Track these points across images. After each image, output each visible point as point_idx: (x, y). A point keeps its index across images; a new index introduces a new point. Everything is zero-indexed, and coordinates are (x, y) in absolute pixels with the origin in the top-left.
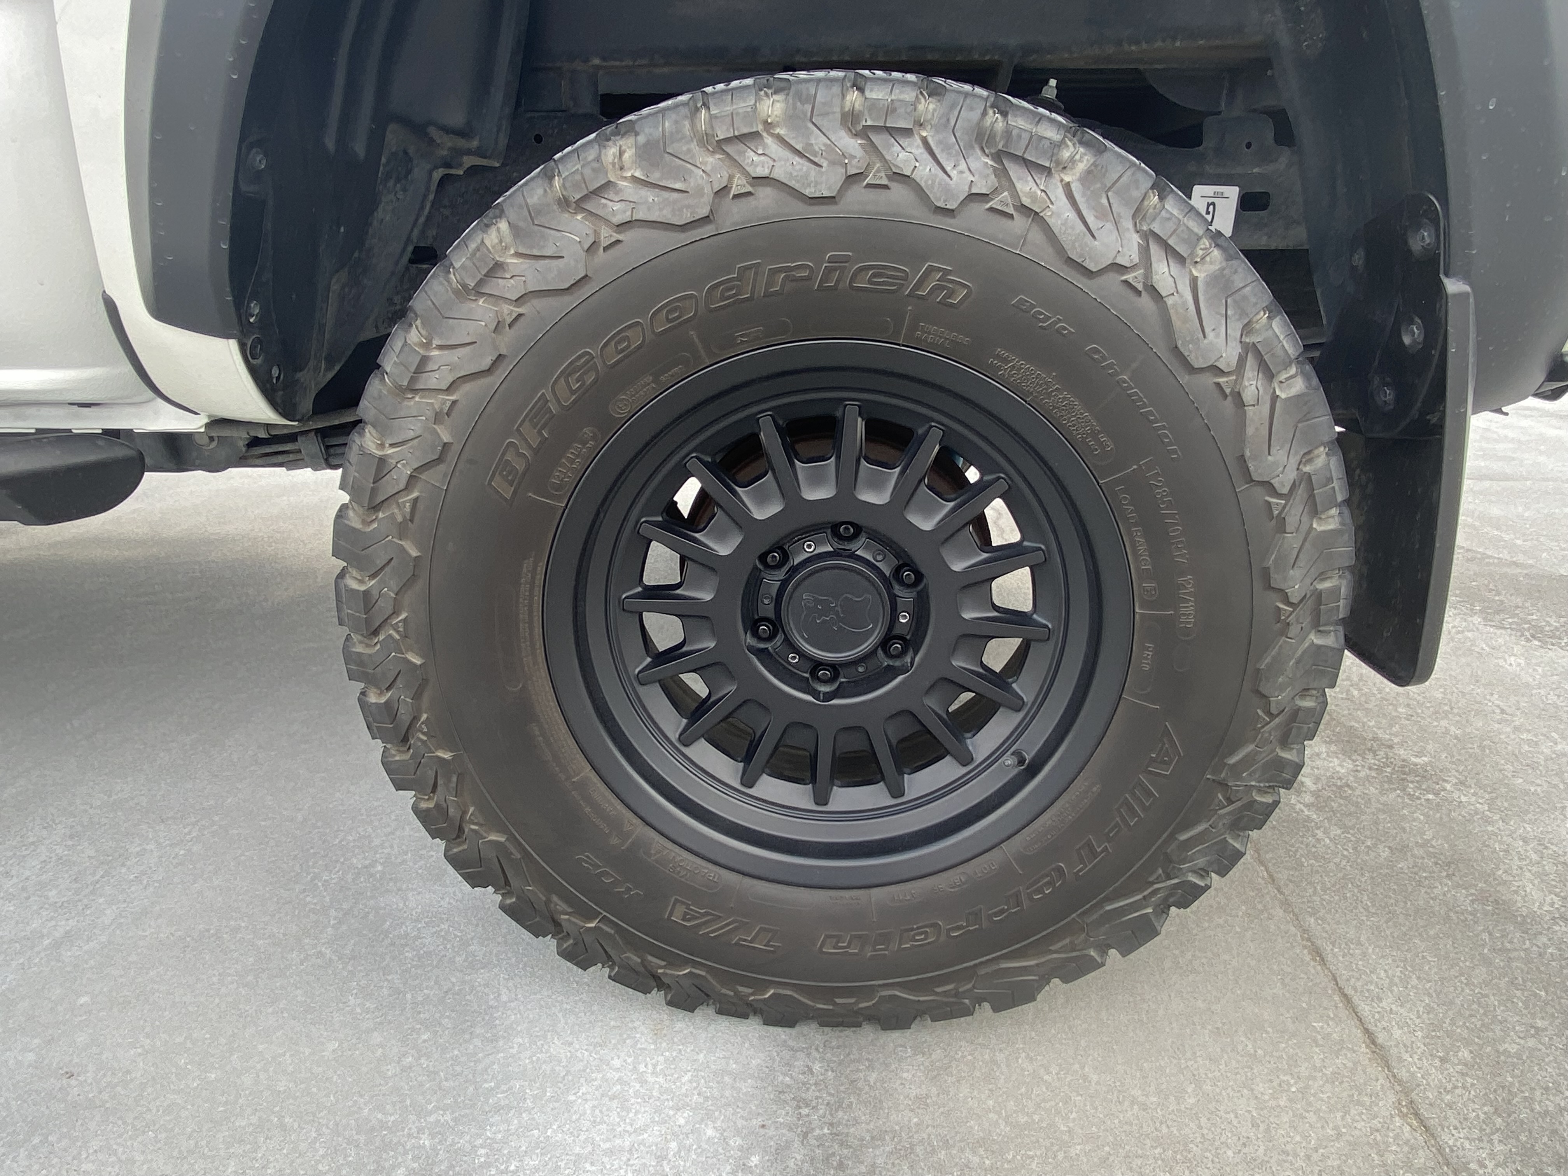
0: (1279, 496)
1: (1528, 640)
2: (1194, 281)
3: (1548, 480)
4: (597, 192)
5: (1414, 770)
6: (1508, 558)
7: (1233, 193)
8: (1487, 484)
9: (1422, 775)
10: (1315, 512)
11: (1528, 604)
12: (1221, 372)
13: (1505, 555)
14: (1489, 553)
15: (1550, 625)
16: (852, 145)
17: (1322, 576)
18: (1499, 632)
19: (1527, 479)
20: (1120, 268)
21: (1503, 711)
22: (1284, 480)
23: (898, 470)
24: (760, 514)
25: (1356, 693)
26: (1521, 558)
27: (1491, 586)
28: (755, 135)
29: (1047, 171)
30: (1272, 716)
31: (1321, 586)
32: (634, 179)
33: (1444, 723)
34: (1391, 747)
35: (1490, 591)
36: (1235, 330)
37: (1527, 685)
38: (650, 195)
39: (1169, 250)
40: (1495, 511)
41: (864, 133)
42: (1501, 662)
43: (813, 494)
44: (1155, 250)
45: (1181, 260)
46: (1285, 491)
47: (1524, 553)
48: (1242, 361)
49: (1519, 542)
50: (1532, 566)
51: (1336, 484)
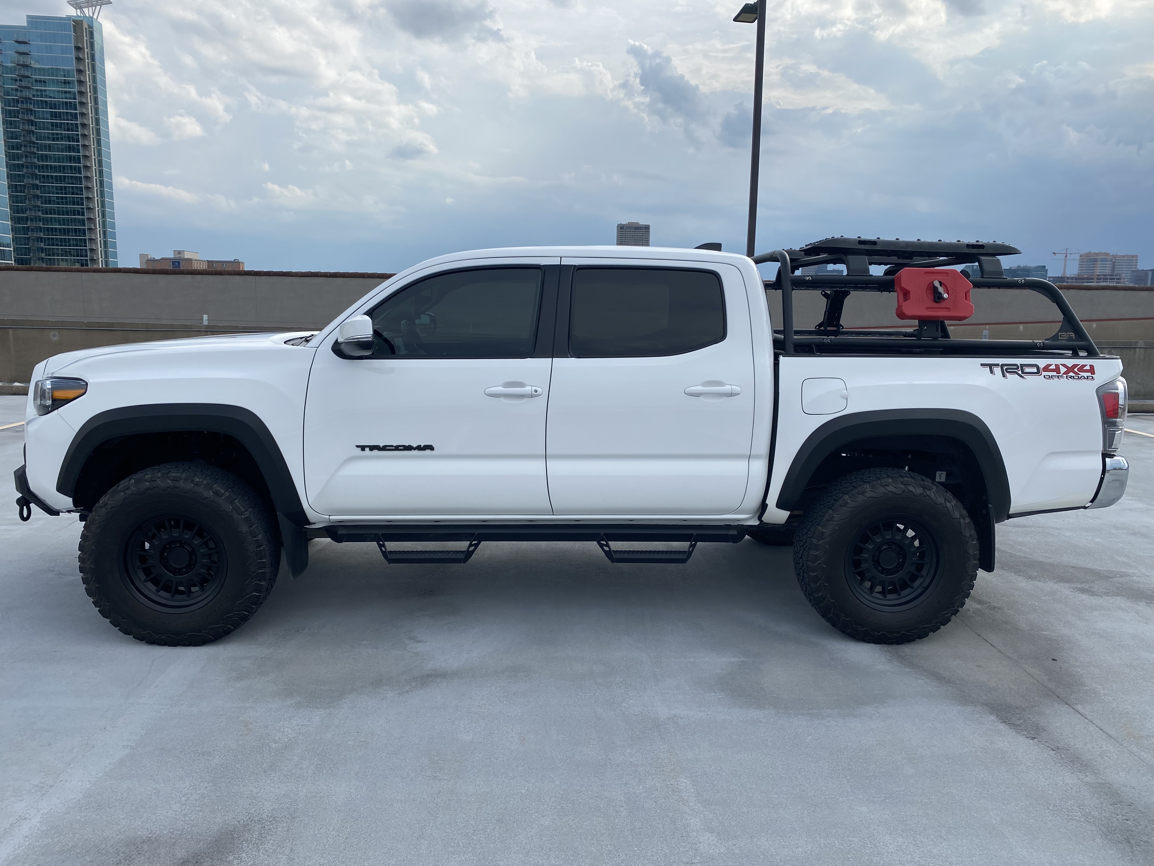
0: (967, 537)
1: (1027, 579)
2: (952, 505)
3: (1039, 527)
4: (864, 492)
5: (997, 607)
6: (1023, 556)
7: (945, 473)
8: (1017, 529)
9: (999, 608)
10: (973, 541)
11: (1029, 570)
12: (957, 519)
13: (1022, 555)
14: (1017, 554)
15: (1034, 575)
16: (903, 486)
17: (975, 551)
18: (1019, 577)
19: (1032, 527)
20: (942, 504)
21: (1019, 595)
22: (968, 535)
23: (902, 533)
24: (878, 541)
25: (980, 592)
26: (1028, 556)
27: (1017, 564)
28: (888, 485)
29: (931, 490)
30: (969, 575)
31: (975, 553)
32: (869, 490)
33: (1004, 598)
34: (990, 603)
35: (1017, 566)
36: (959, 512)
37: (1026, 589)
38: (873, 493)
39: (948, 501)
40: (1020, 539)
41: (904, 485)
42: (1019, 584)
43: (887, 537)
44: (947, 501)
45: (950, 502)
46: (968, 537)
47: (1029, 554)
48: (960, 517)
49: (1027, 550)
50: (1031, 558)
51: (975, 536)
